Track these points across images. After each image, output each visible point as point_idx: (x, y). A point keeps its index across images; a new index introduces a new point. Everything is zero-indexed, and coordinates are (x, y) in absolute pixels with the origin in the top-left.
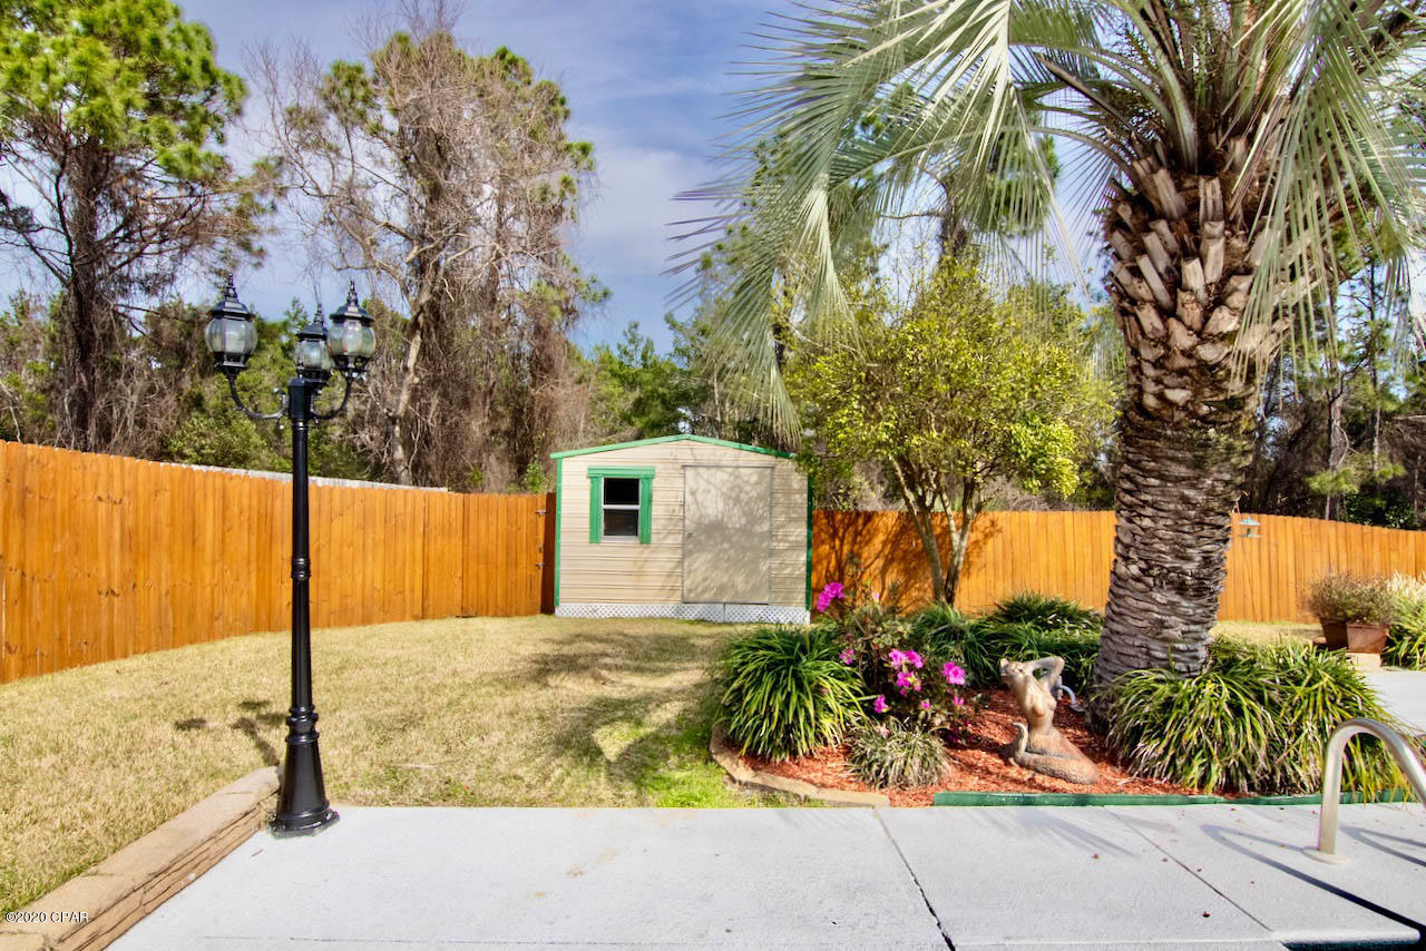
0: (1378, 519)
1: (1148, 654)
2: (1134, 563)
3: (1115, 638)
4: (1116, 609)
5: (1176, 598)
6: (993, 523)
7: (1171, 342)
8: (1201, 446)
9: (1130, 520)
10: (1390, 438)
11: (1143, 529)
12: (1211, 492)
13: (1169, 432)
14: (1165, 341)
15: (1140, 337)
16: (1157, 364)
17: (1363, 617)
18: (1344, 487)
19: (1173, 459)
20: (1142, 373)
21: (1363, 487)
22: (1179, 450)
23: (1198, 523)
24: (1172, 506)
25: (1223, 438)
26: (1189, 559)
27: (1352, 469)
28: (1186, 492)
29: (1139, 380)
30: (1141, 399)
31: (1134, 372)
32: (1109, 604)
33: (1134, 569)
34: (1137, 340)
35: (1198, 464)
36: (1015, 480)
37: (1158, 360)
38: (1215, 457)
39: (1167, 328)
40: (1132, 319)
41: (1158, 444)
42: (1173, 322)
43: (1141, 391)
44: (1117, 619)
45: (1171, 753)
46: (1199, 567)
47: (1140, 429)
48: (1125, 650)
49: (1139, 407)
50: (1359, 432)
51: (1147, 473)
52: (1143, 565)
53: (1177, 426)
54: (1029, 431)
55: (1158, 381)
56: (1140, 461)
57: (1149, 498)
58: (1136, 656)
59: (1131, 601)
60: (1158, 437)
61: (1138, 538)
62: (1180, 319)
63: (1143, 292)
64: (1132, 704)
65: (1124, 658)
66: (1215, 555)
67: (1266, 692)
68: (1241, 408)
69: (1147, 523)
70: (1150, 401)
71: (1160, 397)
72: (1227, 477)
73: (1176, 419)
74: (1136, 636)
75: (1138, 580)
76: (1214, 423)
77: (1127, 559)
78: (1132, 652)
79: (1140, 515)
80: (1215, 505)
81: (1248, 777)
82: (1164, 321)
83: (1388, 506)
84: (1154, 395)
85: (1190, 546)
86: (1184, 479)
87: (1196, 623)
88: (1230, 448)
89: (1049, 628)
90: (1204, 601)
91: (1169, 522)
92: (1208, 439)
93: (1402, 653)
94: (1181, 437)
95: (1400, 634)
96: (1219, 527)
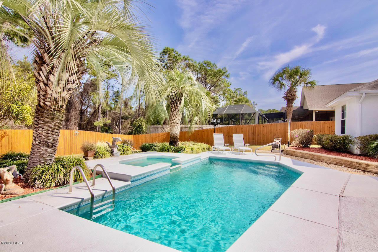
0: (107, 132)
1: (40, 162)
2: (37, 141)
3: (32, 159)
4: (32, 152)
5: (47, 148)
6: (5, 133)
7: (47, 92)
8: (53, 115)
9: (36, 131)
10: (110, 115)
11: (39, 133)
12: (55, 125)
13: (46, 111)
14: (45, 91)
15: (40, 89)
16: (44, 96)
17: (91, 150)
18: (100, 125)
19: (47, 117)
20: (40, 97)
21: (104, 125)
22: (48, 115)
23: (52, 132)
24: (46, 128)
25: (58, 114)
26: (50, 140)
27: (102, 121)
28: (49, 125)
29: (40, 99)
30: (40, 103)
31: (38, 97)
32: (31, 151)
33: (37, 143)
34: (39, 89)
35: (52, 119)
36: (12, 120)
37: (44, 95)
38: (56, 118)
39: (46, 88)
40: (38, 84)
41: (43, 114)
42: (47, 87)
43: (40, 101)
44: (33, 154)
45: (43, 182)
46: (52, 141)
47: (39, 110)
48: (34, 162)
49: (39, 105)
50: (104, 113)
51: (41, 120)
52: (39, 141)
53: (48, 110)
54: (17, 107)
55: (44, 100)
56: (39, 117)
57: (41, 126)
58: (37, 163)
59: (36, 150)
60: (43, 112)
61: (38, 135)
62: (49, 87)
63: (40, 79)
64: (35, 173)
65: (34, 164)
66: (56, 139)
67: (64, 165)
68: (62, 108)
69: (40, 132)
70: (42, 104)
71: (44, 103)
72: (59, 122)
73: (48, 109)
74: (37, 158)
75: (38, 145)
76: (56, 110)
77: (35, 140)
78: (36, 162)
79: (39, 130)
80: (56, 128)
81: (59, 183)
82: (45, 87)
83: (108, 129)
84: (43, 103)
85: (50, 137)
86: (49, 122)
87: (51, 153)
88: (59, 116)
89: (17, 160)
90: (53, 148)
91: (45, 131)
92: (55, 114)
93: (97, 156)
94: (48, 113)
95: (97, 152)
96: (57, 132)
